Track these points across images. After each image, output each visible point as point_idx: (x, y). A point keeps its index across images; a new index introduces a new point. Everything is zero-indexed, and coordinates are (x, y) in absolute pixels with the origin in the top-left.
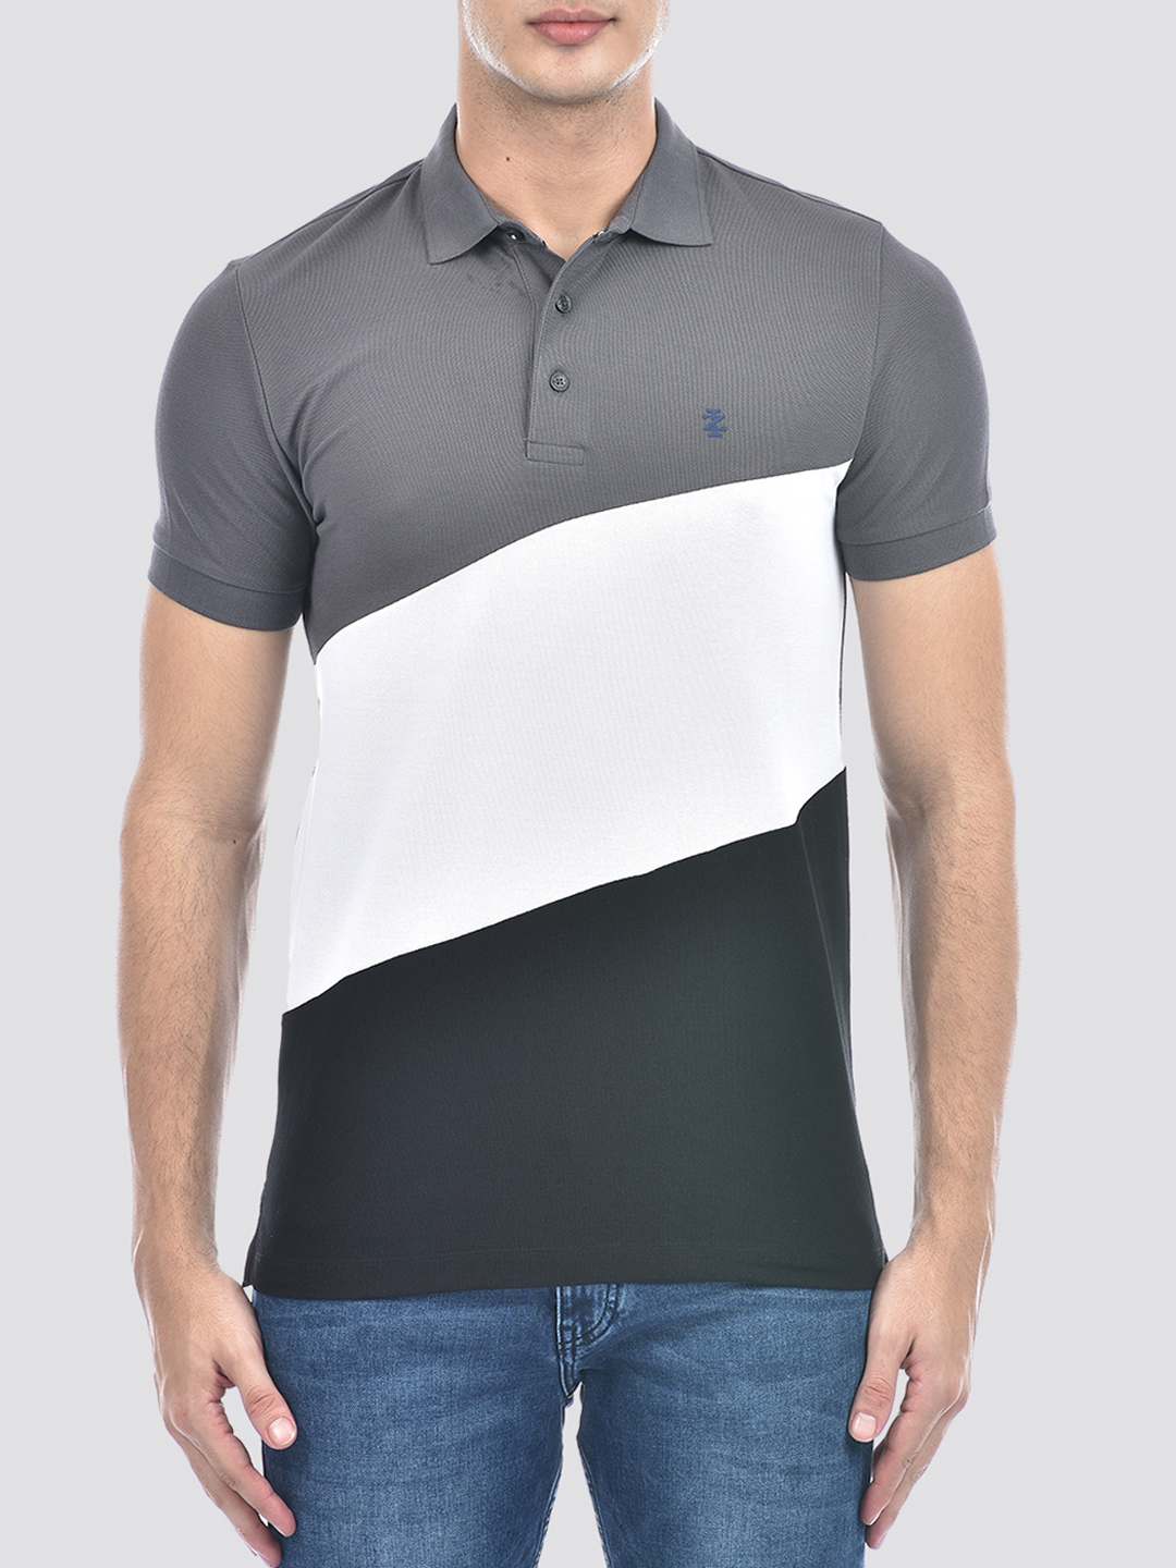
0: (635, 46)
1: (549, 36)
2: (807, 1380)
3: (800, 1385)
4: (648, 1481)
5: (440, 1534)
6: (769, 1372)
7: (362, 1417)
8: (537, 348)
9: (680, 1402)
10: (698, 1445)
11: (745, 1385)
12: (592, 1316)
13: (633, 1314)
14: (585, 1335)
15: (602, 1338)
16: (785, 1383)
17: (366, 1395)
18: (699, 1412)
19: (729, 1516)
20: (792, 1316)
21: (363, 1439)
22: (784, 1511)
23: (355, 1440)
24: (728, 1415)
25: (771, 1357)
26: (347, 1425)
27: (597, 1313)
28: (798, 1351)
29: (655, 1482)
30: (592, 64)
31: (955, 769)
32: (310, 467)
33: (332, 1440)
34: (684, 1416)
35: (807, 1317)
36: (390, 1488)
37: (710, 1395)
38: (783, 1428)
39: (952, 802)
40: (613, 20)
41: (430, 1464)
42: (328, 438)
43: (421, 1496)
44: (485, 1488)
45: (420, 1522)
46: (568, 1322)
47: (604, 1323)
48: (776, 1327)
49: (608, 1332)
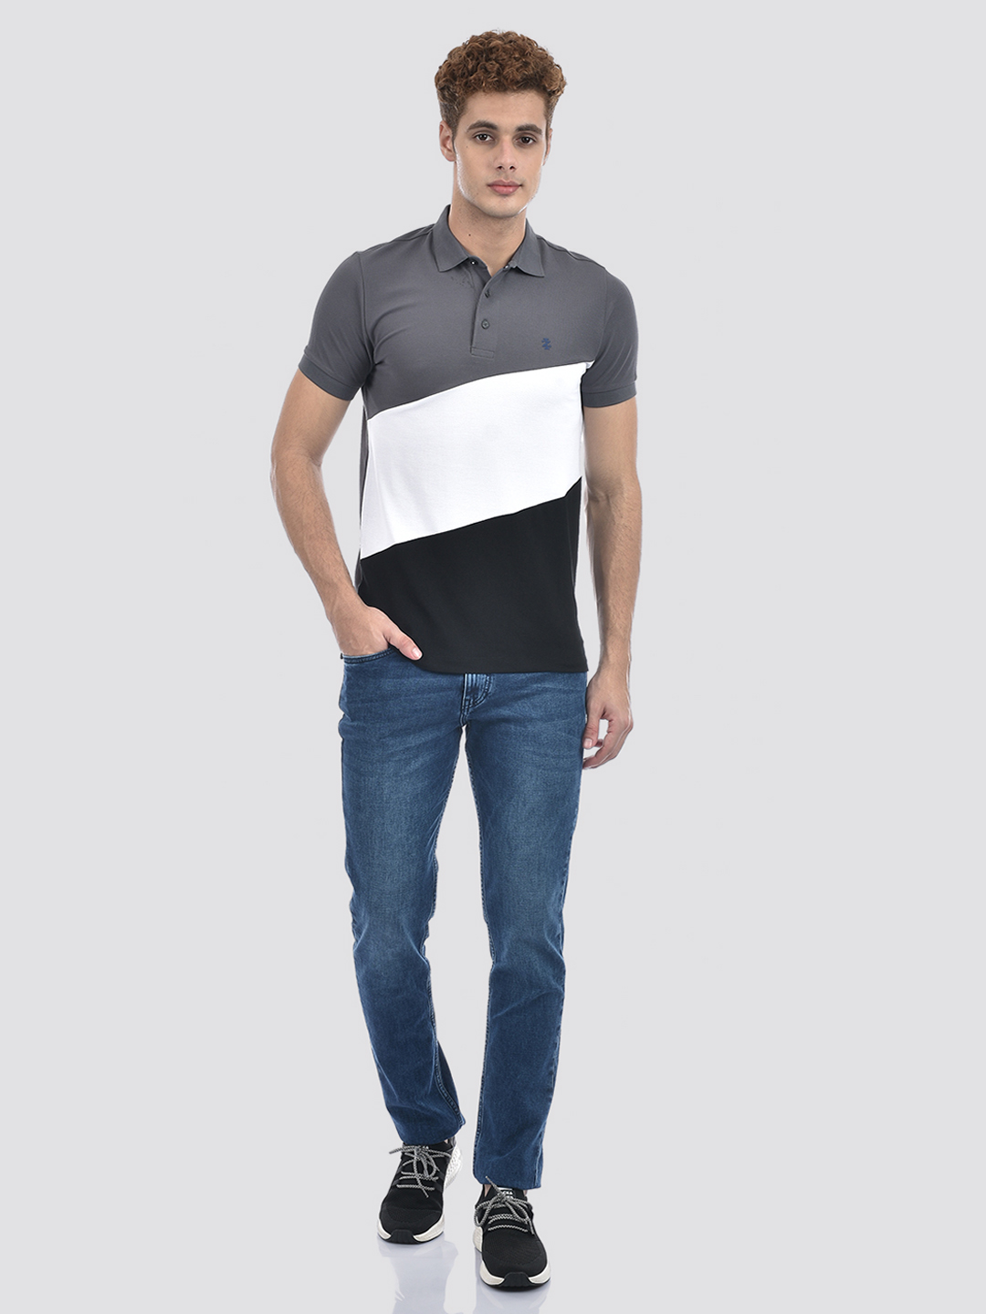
0: (528, 197)
1: (497, 191)
6: (549, 718)
8: (478, 310)
11: (539, 723)
12: (478, 695)
13: (494, 694)
14: (474, 703)
15: (480, 705)
16: (555, 722)
18: (521, 733)
19: (531, 775)
24: (532, 734)
27: (480, 694)
30: (511, 203)
31: (623, 480)
32: (379, 348)
35: (563, 696)
37: (525, 727)
39: (622, 493)
40: (521, 185)
42: (389, 335)
46: (468, 698)
47: (483, 698)
49: (483, 702)
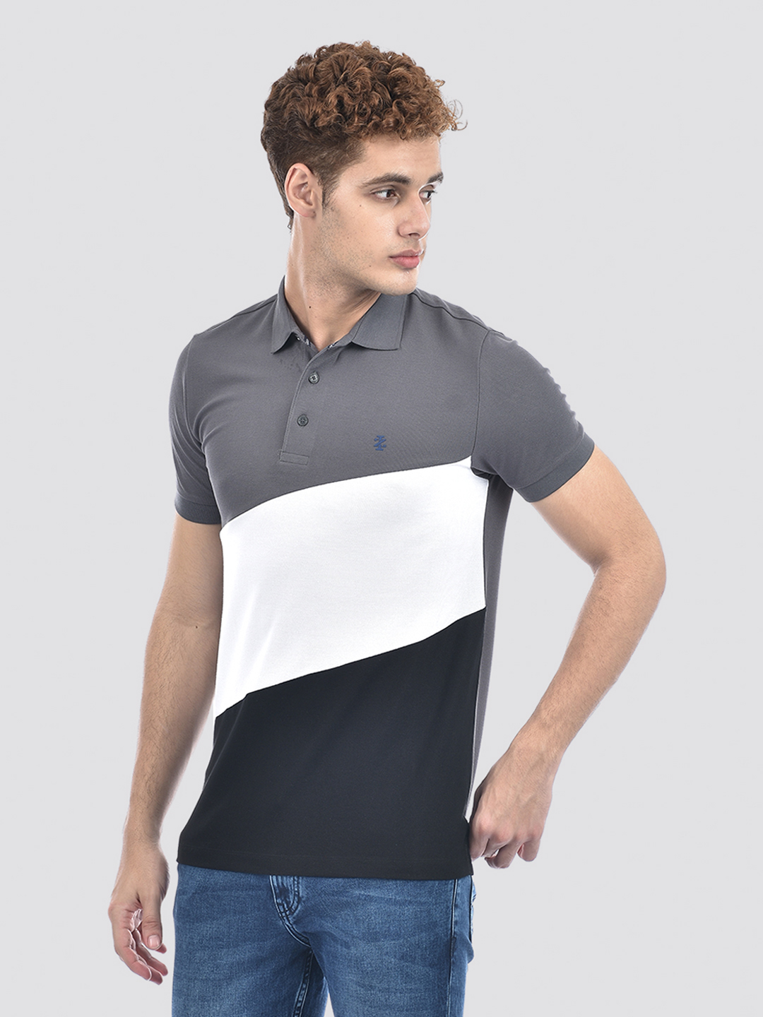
2: (393, 942)
3: (388, 944)
5: (218, 1009)
6: (372, 937)
11: (362, 944)
12: (289, 899)
13: (308, 899)
14: (290, 909)
15: (297, 912)
16: (381, 943)
20: (385, 907)
21: (188, 954)
22: (382, 1012)
25: (373, 929)
27: (291, 897)
28: (387, 926)
36: (196, 981)
38: (380, 967)
41: (215, 971)
43: (209, 988)
44: (244, 987)
45: (208, 1001)
46: (280, 900)
47: (296, 903)
48: (375, 913)
49: (299, 908)
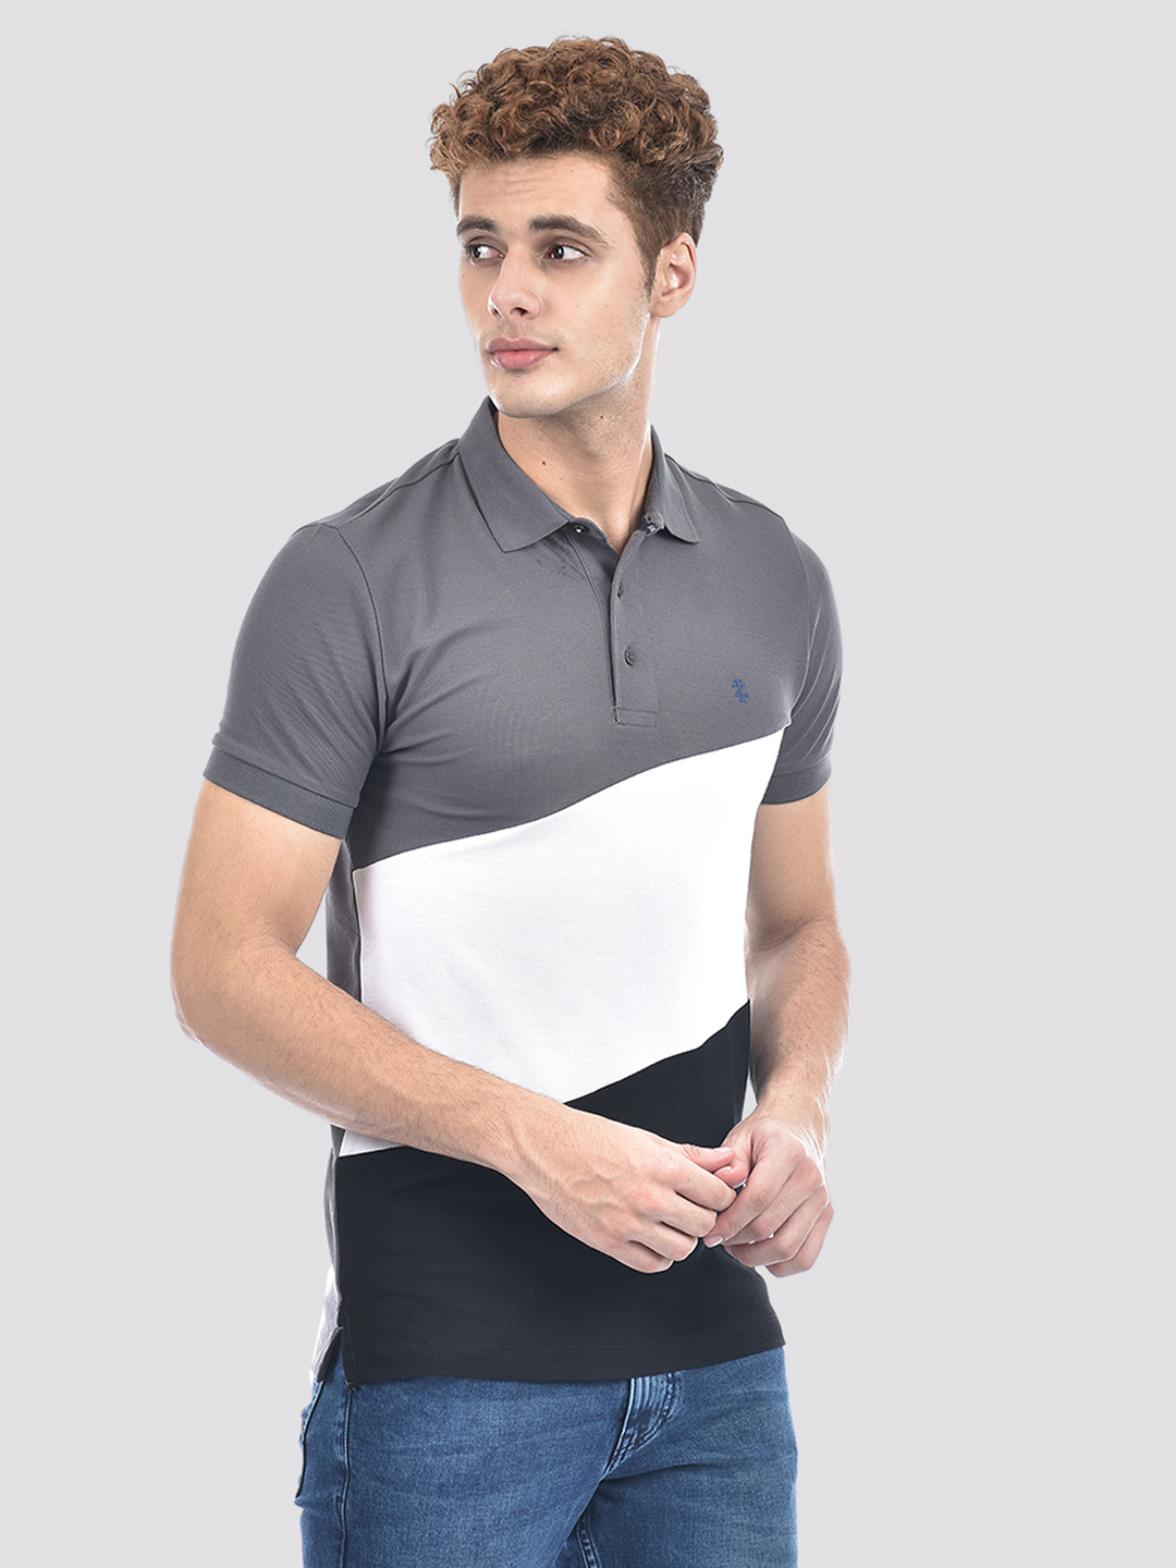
1: (502, 363)
4: (673, 1554)
7: (474, 1529)
8: (613, 628)
9: (705, 1483)
10: (722, 1518)
12: (647, 1424)
13: (679, 1418)
17: (480, 1510)
18: (722, 1490)
23: (465, 1548)
24: (746, 1490)
26: (461, 1536)
27: (650, 1421)
29: (681, 1555)
33: (445, 1549)
34: (709, 1496)
47: (655, 1429)
